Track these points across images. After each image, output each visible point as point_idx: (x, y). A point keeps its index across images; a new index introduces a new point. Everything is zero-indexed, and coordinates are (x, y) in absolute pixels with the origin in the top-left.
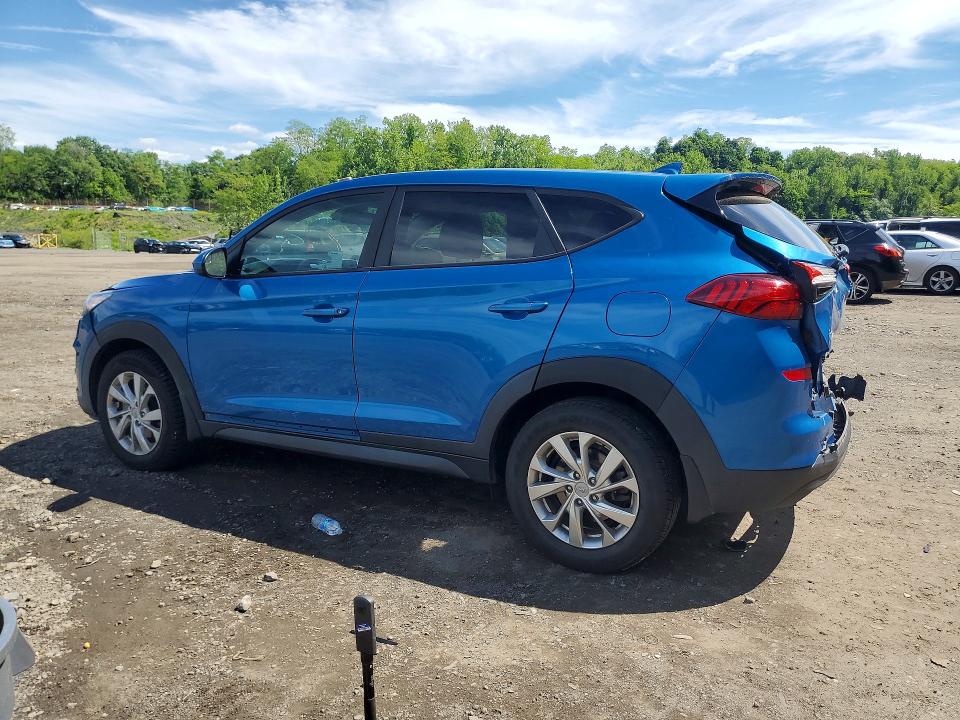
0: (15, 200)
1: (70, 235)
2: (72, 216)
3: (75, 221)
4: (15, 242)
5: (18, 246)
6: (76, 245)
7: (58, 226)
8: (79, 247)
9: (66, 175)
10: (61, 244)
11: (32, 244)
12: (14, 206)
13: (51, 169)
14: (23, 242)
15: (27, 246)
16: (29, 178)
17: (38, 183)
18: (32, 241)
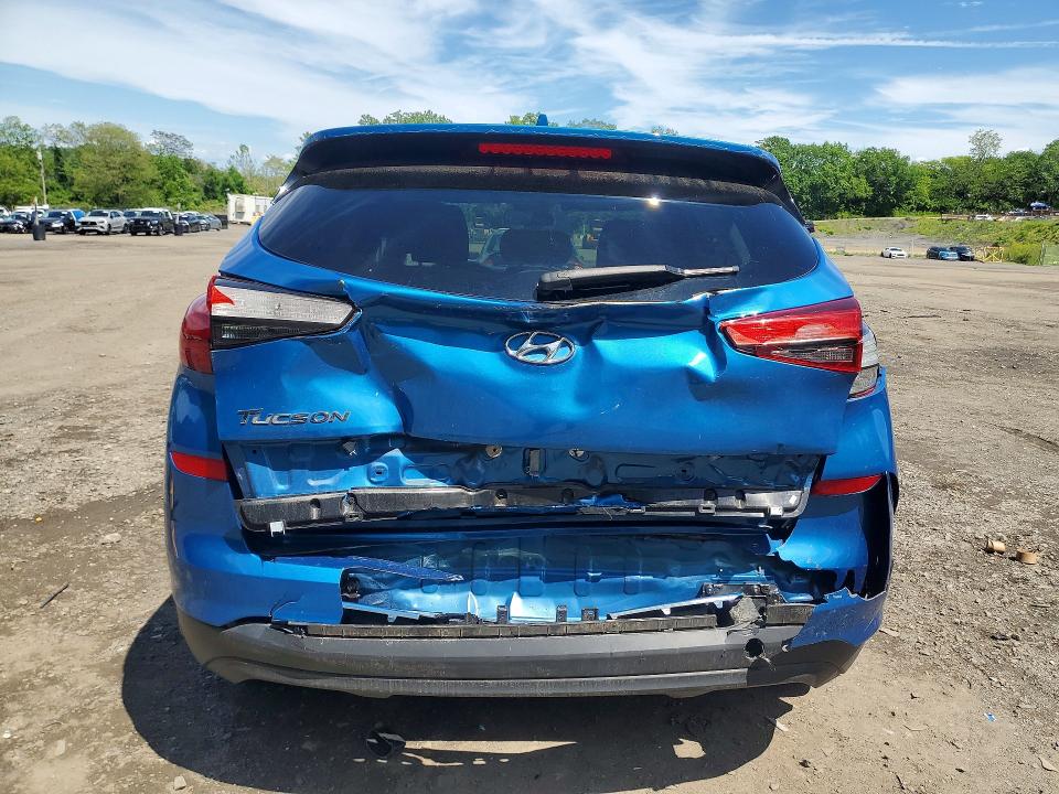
0: (983, 211)
1: (1019, 248)
2: (1029, 228)
3: (1031, 233)
4: (959, 254)
5: (963, 258)
6: (1022, 260)
7: (1011, 239)
8: (1024, 262)
9: (1045, 182)
10: (1008, 258)
11: (976, 256)
12: (978, 217)
13: (1030, 176)
14: (969, 254)
15: (972, 259)
16: (1004, 187)
17: (1012, 191)
18: (978, 254)
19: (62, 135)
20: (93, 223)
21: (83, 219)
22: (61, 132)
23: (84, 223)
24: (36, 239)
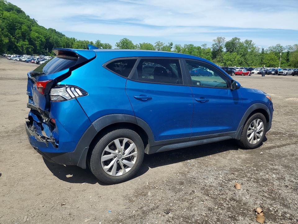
19: (291, 48)
20: (282, 72)
21: (280, 71)
22: (290, 47)
23: (280, 72)
24: (262, 76)
